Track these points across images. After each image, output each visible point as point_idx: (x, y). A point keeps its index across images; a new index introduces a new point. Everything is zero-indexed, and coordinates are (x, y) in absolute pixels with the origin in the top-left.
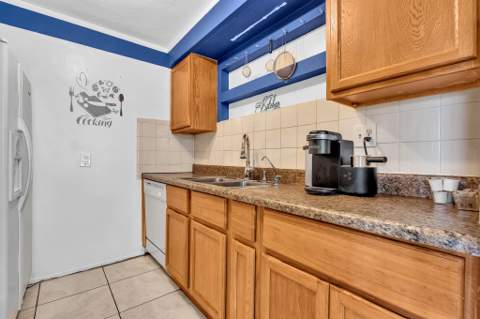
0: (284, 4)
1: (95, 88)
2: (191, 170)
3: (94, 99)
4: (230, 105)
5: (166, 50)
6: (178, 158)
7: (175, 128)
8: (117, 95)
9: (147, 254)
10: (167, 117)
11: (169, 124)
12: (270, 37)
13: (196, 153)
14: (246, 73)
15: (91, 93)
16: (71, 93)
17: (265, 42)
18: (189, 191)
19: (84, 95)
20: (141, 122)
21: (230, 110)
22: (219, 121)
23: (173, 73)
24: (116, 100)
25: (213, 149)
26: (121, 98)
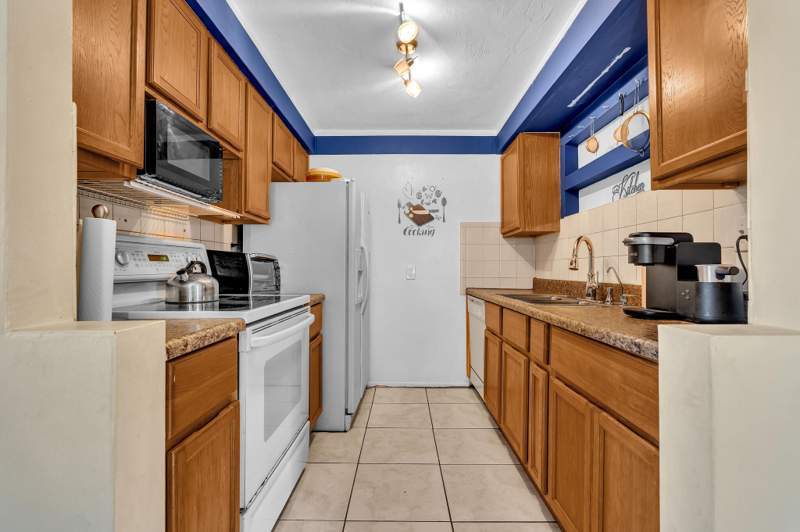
0: (627, 49)
1: (419, 196)
2: (531, 287)
3: (418, 208)
4: (581, 192)
5: (494, 132)
6: (512, 270)
7: (506, 230)
8: (439, 200)
9: (472, 387)
10: (497, 219)
11: (499, 226)
12: (619, 93)
13: (536, 262)
14: (593, 148)
15: (416, 202)
16: (399, 205)
17: (613, 101)
18: (502, 308)
19: (410, 205)
20: (465, 226)
21: (581, 200)
22: (562, 217)
23: (503, 161)
24: (439, 205)
25: (556, 257)
26: (444, 202)
